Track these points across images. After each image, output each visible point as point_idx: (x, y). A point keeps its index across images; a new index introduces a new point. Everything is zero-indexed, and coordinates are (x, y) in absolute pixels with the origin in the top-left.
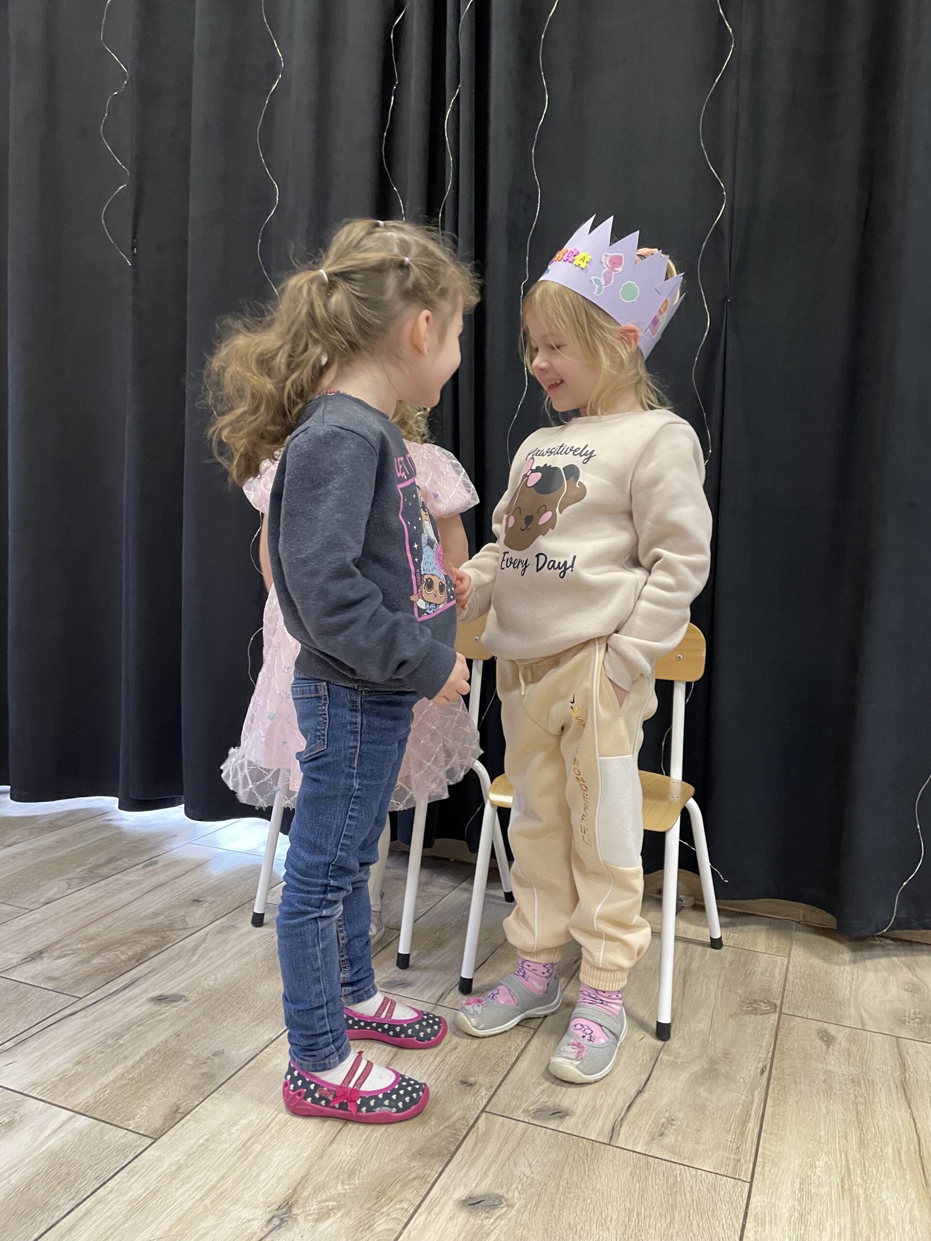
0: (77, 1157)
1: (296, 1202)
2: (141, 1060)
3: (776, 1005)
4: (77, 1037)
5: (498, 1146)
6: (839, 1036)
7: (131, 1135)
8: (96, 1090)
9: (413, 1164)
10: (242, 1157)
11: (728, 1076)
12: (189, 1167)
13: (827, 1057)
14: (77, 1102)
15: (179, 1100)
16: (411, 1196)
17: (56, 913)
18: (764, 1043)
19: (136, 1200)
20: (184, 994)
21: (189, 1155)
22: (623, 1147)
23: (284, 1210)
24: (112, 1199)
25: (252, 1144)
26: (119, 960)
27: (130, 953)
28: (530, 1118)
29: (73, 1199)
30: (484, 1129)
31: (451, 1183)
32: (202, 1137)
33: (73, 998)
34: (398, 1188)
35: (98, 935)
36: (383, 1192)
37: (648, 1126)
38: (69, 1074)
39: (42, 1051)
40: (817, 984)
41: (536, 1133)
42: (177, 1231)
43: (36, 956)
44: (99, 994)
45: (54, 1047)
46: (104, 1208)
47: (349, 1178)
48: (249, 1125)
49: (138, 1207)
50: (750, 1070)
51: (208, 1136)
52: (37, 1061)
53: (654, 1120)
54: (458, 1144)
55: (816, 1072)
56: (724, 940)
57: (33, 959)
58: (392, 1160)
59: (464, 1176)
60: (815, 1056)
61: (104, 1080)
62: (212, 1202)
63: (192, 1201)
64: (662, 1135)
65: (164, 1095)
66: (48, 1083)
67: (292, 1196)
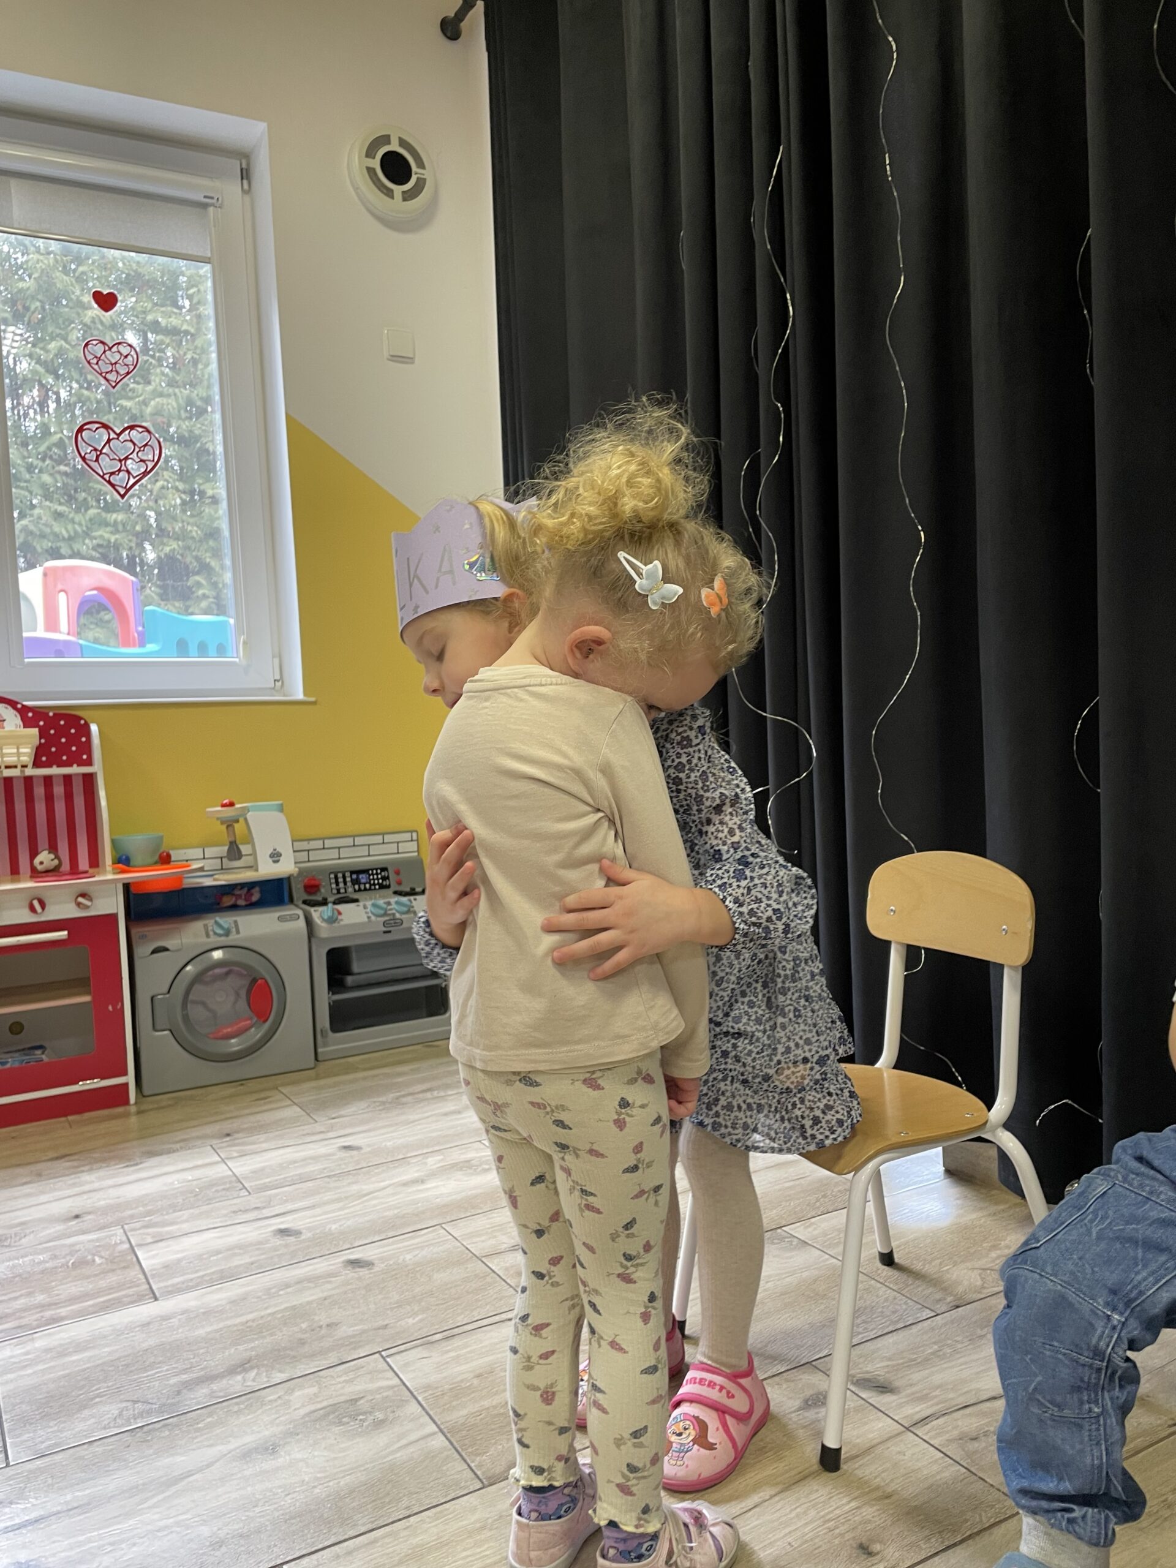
0: (407, 1479)
7: (467, 1473)
8: (474, 1411)
14: (448, 1419)
19: (421, 1546)
24: (403, 1537)
38: (463, 1385)
39: (460, 1352)
45: (469, 1352)
46: (392, 1543)
49: (418, 1554)
52: (447, 1363)
61: (486, 1403)
66: (440, 1389)
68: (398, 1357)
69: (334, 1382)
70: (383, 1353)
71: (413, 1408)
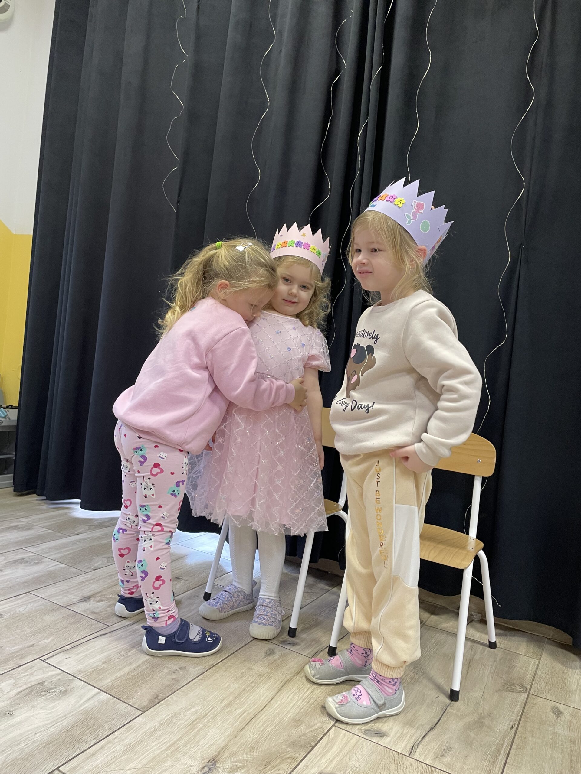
0: (99, 716)
1: (219, 760)
2: (139, 666)
3: (527, 689)
4: (105, 648)
5: (340, 747)
6: (565, 712)
7: (130, 708)
8: (113, 679)
9: (289, 749)
10: (191, 729)
11: (489, 727)
12: (160, 731)
13: (556, 724)
14: (102, 684)
15: (158, 692)
16: (286, 767)
17: (100, 576)
18: (516, 711)
19: (129, 745)
21: (161, 724)
22: (417, 759)
23: (212, 763)
24: (117, 742)
25: (197, 723)
28: (362, 734)
29: (95, 739)
30: (333, 736)
31: (310, 764)
32: (168, 715)
33: (105, 625)
34: (278, 761)
36: (270, 763)
37: (434, 750)
38: (99, 668)
39: (86, 653)
40: (556, 679)
41: (365, 743)
42: (151, 766)
43: (87, 599)
44: (119, 625)
45: (92, 652)
46: (112, 746)
47: (250, 751)
48: (196, 712)
49: (130, 749)
50: (504, 725)
51: (173, 715)
52: (82, 659)
53: (439, 746)
54: (316, 742)
55: (547, 732)
56: (498, 644)
57: (85, 600)
58: (277, 745)
59: (318, 761)
60: (548, 722)
61: (118, 675)
62: (171, 752)
63: (161, 750)
64: (442, 756)
65: (150, 688)
66: (88, 671)
67: (217, 756)
68: (51, 659)
69: (21, 676)
70: (41, 658)
71: (78, 683)
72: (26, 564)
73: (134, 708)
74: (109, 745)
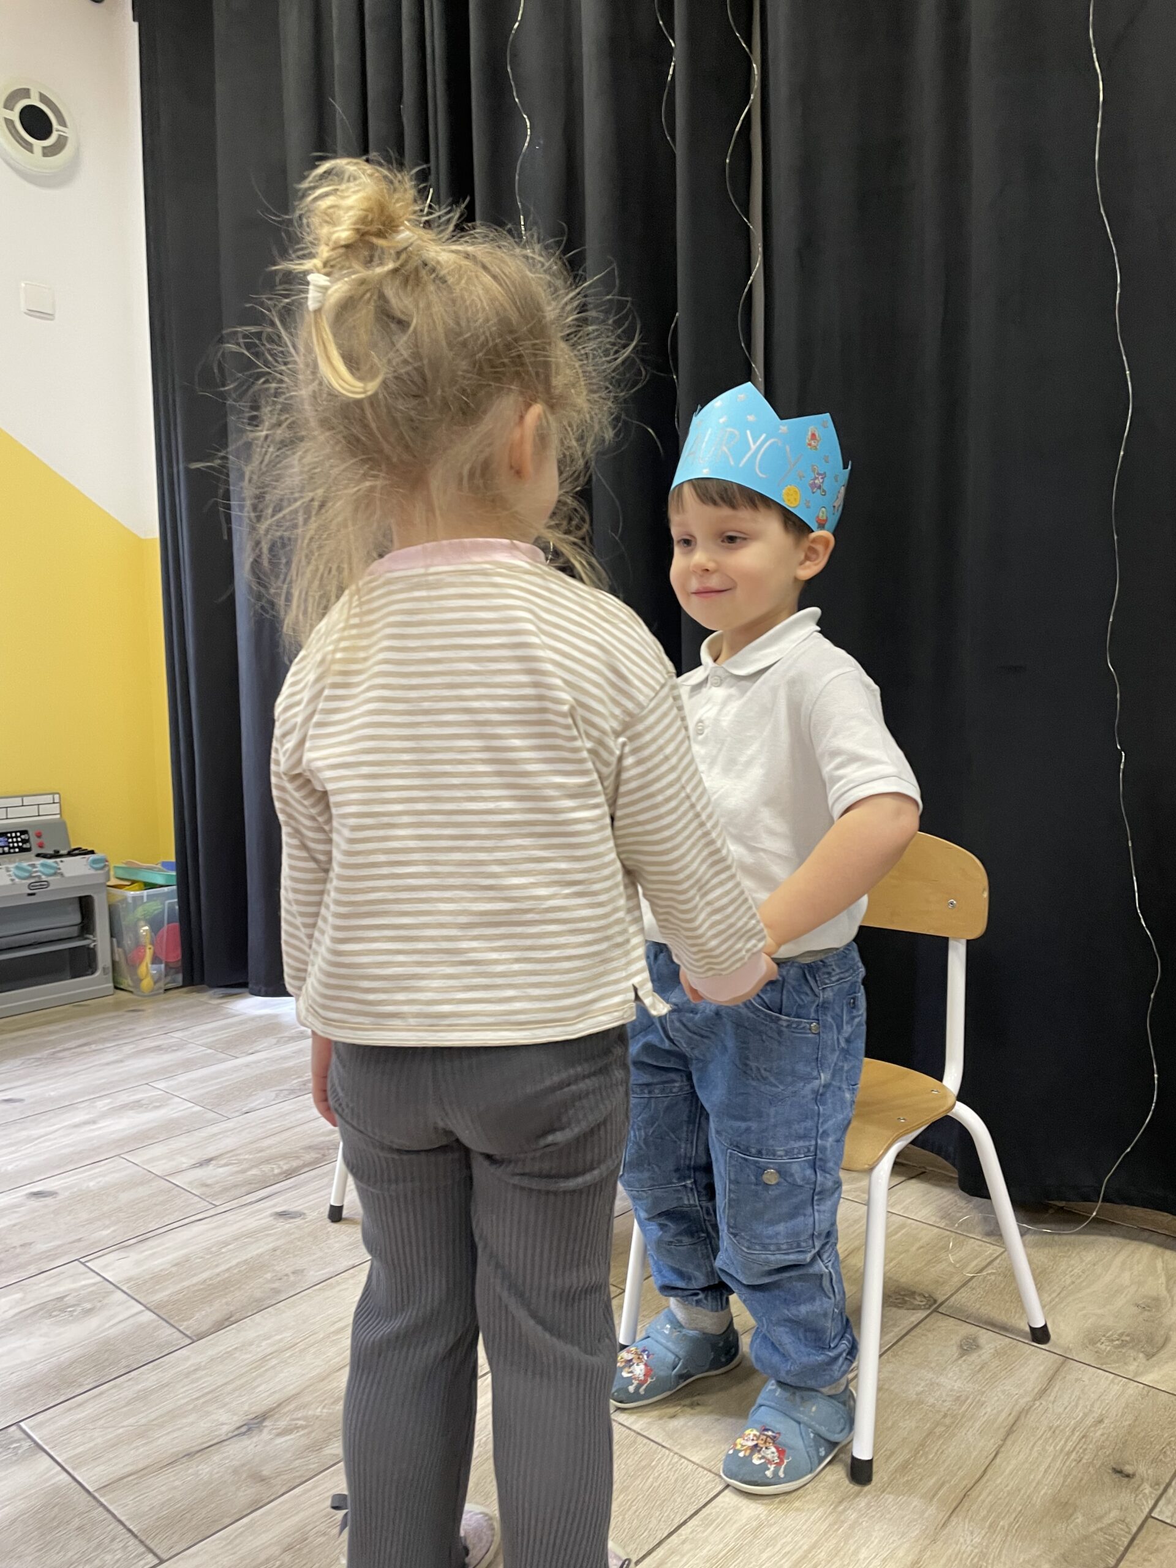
0: (123, 1346)
1: (272, 1416)
2: (228, 1270)
3: (935, 1302)
6: (986, 1347)
7: (178, 1334)
8: (175, 1290)
10: (255, 1368)
12: (204, 1370)
13: (949, 1367)
14: (155, 1298)
15: (236, 1310)
17: (250, 1123)
19: (144, 1390)
20: (306, 1211)
21: (213, 1359)
23: (256, 1421)
25: (271, 1359)
26: (271, 1174)
27: (285, 1167)
32: (232, 1346)
33: (209, 1205)
35: (269, 1147)
38: (163, 1274)
39: (153, 1251)
43: (204, 1163)
44: (234, 1204)
45: (165, 1249)
46: (115, 1393)
48: (281, 1340)
49: (143, 1396)
51: (239, 1345)
52: (145, 1259)
57: (202, 1165)
60: (934, 1364)
61: (186, 1284)
62: (204, 1403)
63: (187, 1400)
66: (141, 1279)
67: (274, 1409)
68: (96, 1261)
69: (35, 1288)
70: (83, 1260)
71: (119, 1296)
72: (141, 1109)
73: (182, 1335)
74: (114, 1391)
